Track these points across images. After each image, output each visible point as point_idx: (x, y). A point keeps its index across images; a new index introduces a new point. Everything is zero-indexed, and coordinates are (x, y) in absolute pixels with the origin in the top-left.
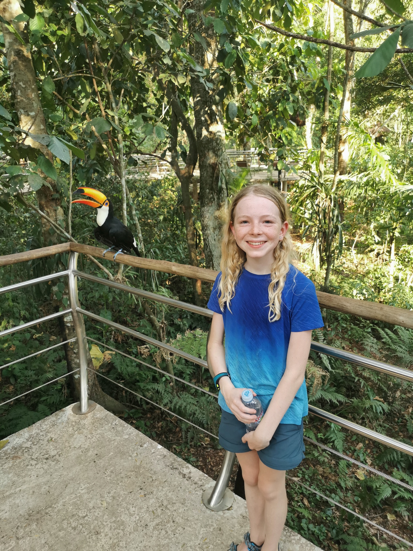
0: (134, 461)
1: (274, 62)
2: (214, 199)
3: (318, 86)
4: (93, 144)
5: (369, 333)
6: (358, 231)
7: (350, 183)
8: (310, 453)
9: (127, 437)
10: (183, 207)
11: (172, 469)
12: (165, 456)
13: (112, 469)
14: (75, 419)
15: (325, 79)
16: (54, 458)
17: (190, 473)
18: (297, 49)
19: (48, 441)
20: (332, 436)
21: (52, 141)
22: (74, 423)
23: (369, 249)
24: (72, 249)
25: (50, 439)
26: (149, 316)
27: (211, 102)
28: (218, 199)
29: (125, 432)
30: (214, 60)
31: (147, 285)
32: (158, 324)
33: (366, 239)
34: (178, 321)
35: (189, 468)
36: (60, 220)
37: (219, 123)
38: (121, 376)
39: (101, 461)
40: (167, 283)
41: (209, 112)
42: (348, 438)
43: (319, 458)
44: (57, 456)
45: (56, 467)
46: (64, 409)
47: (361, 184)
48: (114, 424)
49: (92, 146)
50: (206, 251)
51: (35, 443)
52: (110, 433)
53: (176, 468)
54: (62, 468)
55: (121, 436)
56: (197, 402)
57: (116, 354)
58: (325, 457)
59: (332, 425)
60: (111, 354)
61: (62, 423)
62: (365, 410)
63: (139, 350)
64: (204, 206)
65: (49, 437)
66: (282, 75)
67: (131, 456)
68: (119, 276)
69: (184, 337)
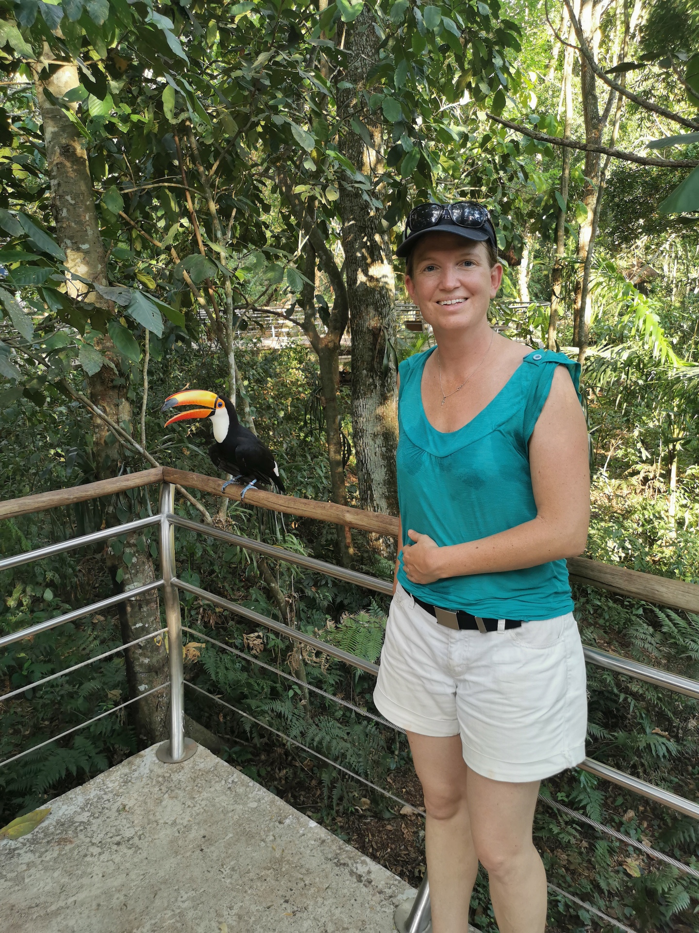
0: (270, 849)
1: (472, 165)
2: (376, 387)
3: (546, 204)
4: (175, 293)
5: (638, 616)
6: (613, 441)
7: (601, 361)
8: (544, 828)
9: (254, 805)
10: (323, 398)
11: (337, 866)
12: (323, 841)
13: (232, 863)
14: (162, 770)
15: (557, 194)
16: (131, 842)
17: (369, 872)
18: (512, 145)
19: (118, 811)
20: (581, 797)
21: (135, 299)
22: (160, 779)
23: (630, 470)
24: (166, 478)
25: (121, 807)
26: (269, 584)
27: (372, 229)
28: (383, 386)
29: (250, 796)
30: (378, 161)
31: (267, 531)
32: (283, 597)
33: (626, 455)
34: (310, 592)
35: (367, 864)
36: (124, 421)
37: (385, 261)
38: (216, 687)
39: (213, 848)
40: (293, 526)
41: (368, 244)
42: (609, 801)
43: (561, 836)
44: (136, 838)
45: (136, 860)
46: (142, 752)
47: (619, 363)
48: (230, 781)
49: (175, 298)
50: (360, 473)
51: (96, 815)
52: (224, 797)
53: (344, 864)
54: (146, 861)
55: (245, 804)
56: (348, 734)
57: (207, 649)
58: (570, 834)
59: (582, 778)
60: (200, 649)
61: (141, 777)
62: (638, 753)
63: (245, 640)
64: (358, 398)
65: (119, 803)
66: (487, 185)
67: (263, 840)
68: (222, 516)
69: (339, 626)
